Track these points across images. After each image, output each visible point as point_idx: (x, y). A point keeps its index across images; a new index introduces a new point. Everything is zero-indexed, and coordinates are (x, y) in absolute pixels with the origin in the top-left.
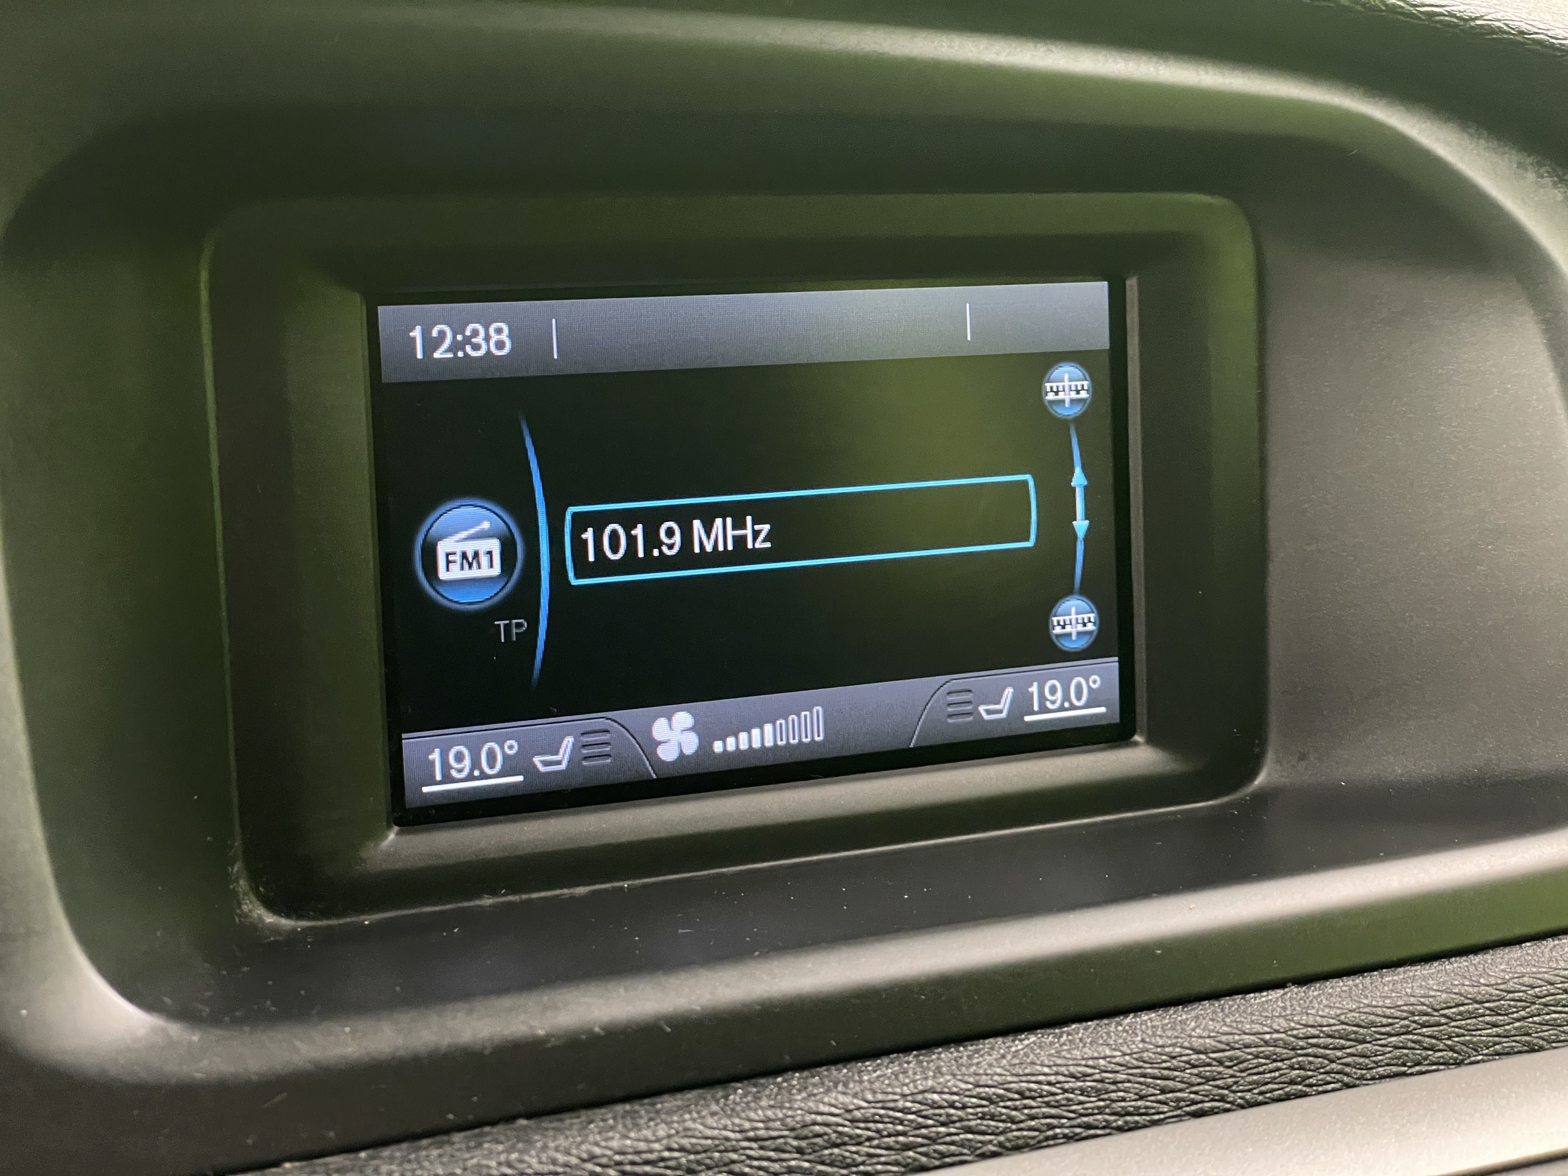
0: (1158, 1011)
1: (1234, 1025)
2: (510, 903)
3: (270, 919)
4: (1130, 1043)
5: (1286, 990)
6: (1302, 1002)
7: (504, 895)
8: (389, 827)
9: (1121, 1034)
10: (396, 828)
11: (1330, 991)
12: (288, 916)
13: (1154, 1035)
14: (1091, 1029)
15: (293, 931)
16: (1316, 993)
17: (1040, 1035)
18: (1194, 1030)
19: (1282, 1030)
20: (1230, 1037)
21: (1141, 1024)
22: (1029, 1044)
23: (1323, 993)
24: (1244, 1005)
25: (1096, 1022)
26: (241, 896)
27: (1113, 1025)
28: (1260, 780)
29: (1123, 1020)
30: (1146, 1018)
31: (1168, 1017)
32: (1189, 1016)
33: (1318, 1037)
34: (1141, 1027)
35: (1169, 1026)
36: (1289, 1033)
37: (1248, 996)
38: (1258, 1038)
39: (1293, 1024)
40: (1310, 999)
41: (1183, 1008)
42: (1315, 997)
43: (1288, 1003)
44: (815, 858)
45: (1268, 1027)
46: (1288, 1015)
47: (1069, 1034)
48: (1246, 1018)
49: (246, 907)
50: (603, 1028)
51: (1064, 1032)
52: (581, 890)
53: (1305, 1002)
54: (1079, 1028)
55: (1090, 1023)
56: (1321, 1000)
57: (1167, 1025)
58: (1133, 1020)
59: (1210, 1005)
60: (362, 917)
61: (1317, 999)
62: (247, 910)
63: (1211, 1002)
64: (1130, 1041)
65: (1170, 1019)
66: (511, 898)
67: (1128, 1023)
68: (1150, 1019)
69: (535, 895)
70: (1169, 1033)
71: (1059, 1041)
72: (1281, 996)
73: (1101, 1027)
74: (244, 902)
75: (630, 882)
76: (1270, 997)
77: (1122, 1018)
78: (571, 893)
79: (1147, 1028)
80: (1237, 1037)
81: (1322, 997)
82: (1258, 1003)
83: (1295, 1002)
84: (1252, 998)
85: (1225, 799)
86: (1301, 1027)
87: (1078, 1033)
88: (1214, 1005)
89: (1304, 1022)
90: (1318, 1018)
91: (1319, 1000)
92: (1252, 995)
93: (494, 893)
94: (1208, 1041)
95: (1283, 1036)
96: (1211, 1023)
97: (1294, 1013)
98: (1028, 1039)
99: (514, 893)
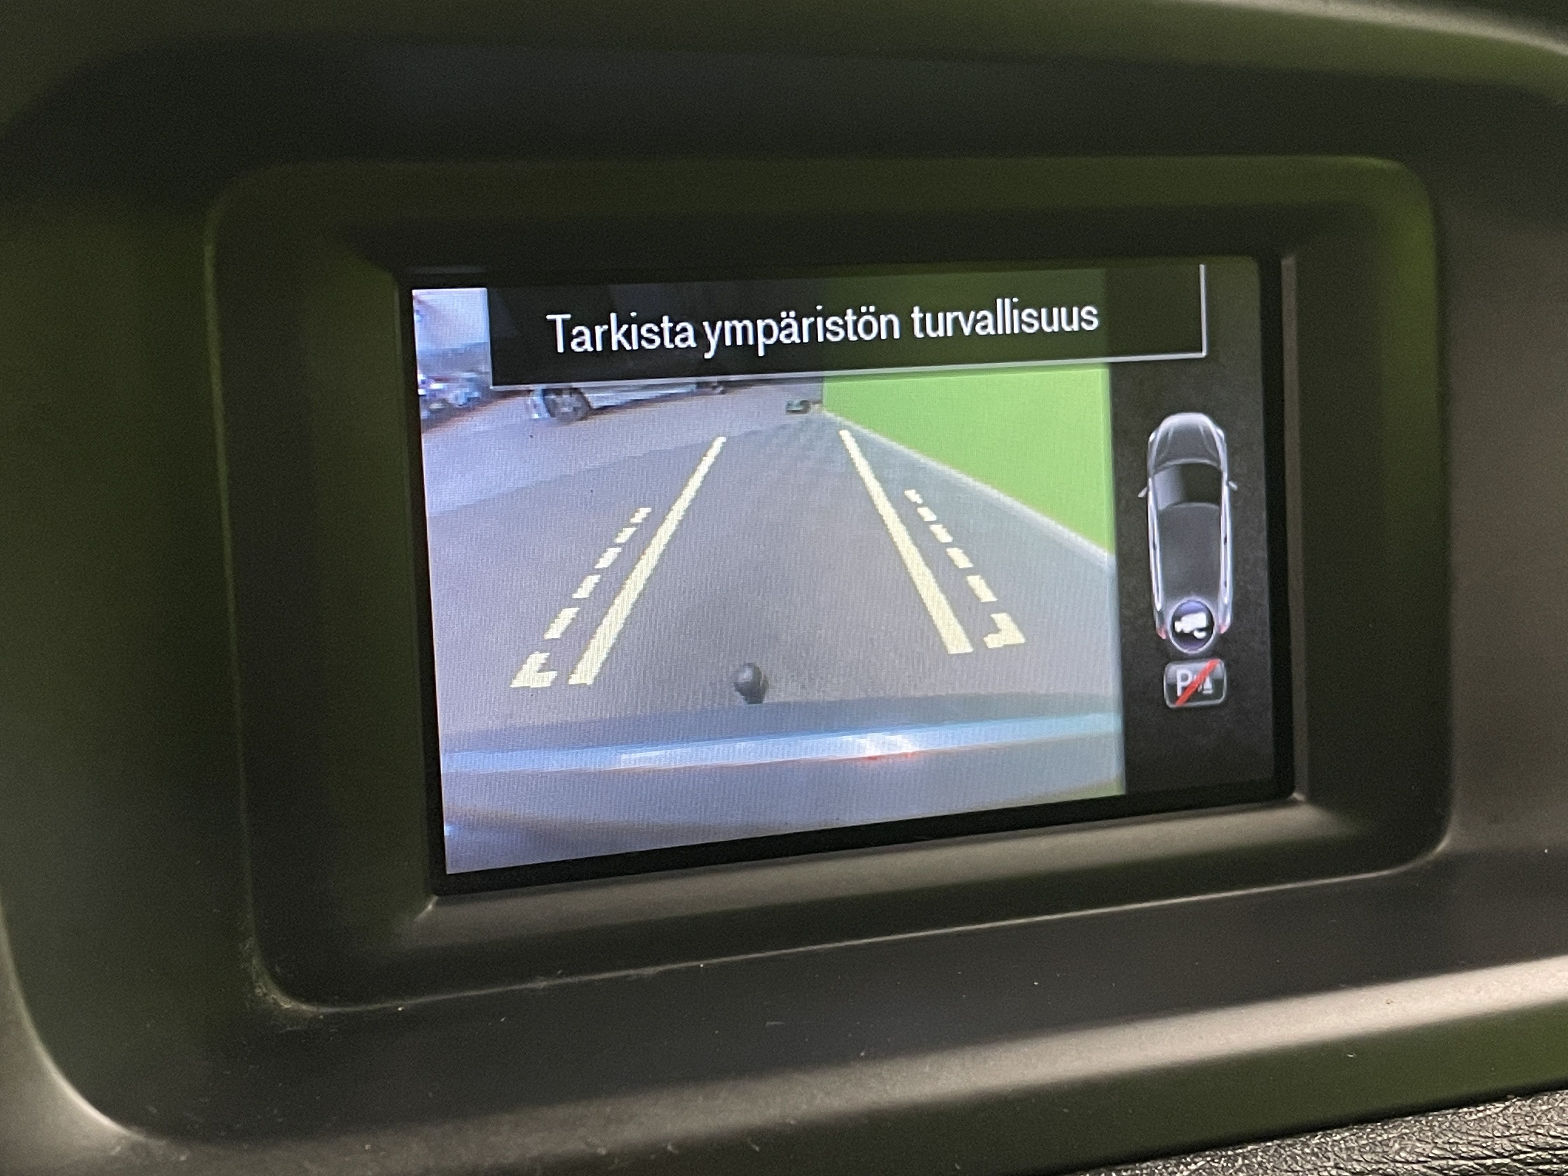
0: (1352, 1129)
1: (1447, 1146)
2: (568, 985)
3: (287, 1004)
4: (1320, 1169)
5: (1507, 1103)
6: (1527, 1119)
7: (560, 977)
8: (428, 897)
9: (1308, 1158)
10: (435, 898)
11: (1562, 1105)
12: (308, 1001)
13: (1350, 1159)
14: (1272, 1151)
15: (315, 1018)
16: (1544, 1108)
17: (1209, 1159)
18: (1397, 1153)
19: (1506, 1154)
20: (1443, 1162)
21: (1333, 1145)
22: (1197, 1170)
23: (1553, 1108)
24: (1457, 1122)
25: (1277, 1142)
26: (254, 978)
27: (1298, 1146)
28: (1443, 846)
29: (1309, 1140)
30: (1338, 1137)
31: (1365, 1137)
32: (1391, 1136)
33: (1550, 1162)
34: (1333, 1149)
35: (1368, 1148)
36: (1515, 1157)
37: (1460, 1111)
38: (1477, 1164)
39: (1519, 1147)
40: (1538, 1115)
41: (1382, 1126)
42: (1543, 1112)
43: (1511, 1120)
44: (921, 934)
45: (1489, 1150)
46: (1512, 1135)
47: (1244, 1158)
48: (1461, 1139)
49: (259, 991)
50: (677, 1146)
51: (1239, 1155)
52: (650, 971)
53: (1532, 1118)
54: (1256, 1150)
55: (1269, 1144)
56: (1552, 1117)
57: (1364, 1146)
58: (1323, 1140)
59: (1416, 1121)
60: (395, 1003)
61: (1547, 1116)
62: (261, 995)
63: (1416, 1118)
64: (1321, 1167)
65: (1367, 1138)
66: (569, 980)
67: (1317, 1144)
68: (1343, 1139)
69: (597, 977)
70: (1368, 1157)
71: (1234, 1166)
72: (1501, 1111)
73: (1284, 1148)
74: (257, 984)
75: (706, 962)
76: (1488, 1112)
77: (1308, 1137)
78: (638, 975)
79: (1341, 1149)
80: (1451, 1163)
81: (1553, 1112)
82: (1475, 1120)
83: (1518, 1119)
84: (1466, 1113)
85: (1402, 869)
86: (1530, 1150)
87: (1256, 1157)
88: (1420, 1122)
89: (1532, 1144)
90: (1549, 1139)
91: (1549, 1116)
92: (1465, 1110)
93: (548, 973)
94: (1415, 1166)
95: (1507, 1161)
96: (1418, 1144)
97: (1520, 1132)
98: (1196, 1163)
99: (571, 974)
